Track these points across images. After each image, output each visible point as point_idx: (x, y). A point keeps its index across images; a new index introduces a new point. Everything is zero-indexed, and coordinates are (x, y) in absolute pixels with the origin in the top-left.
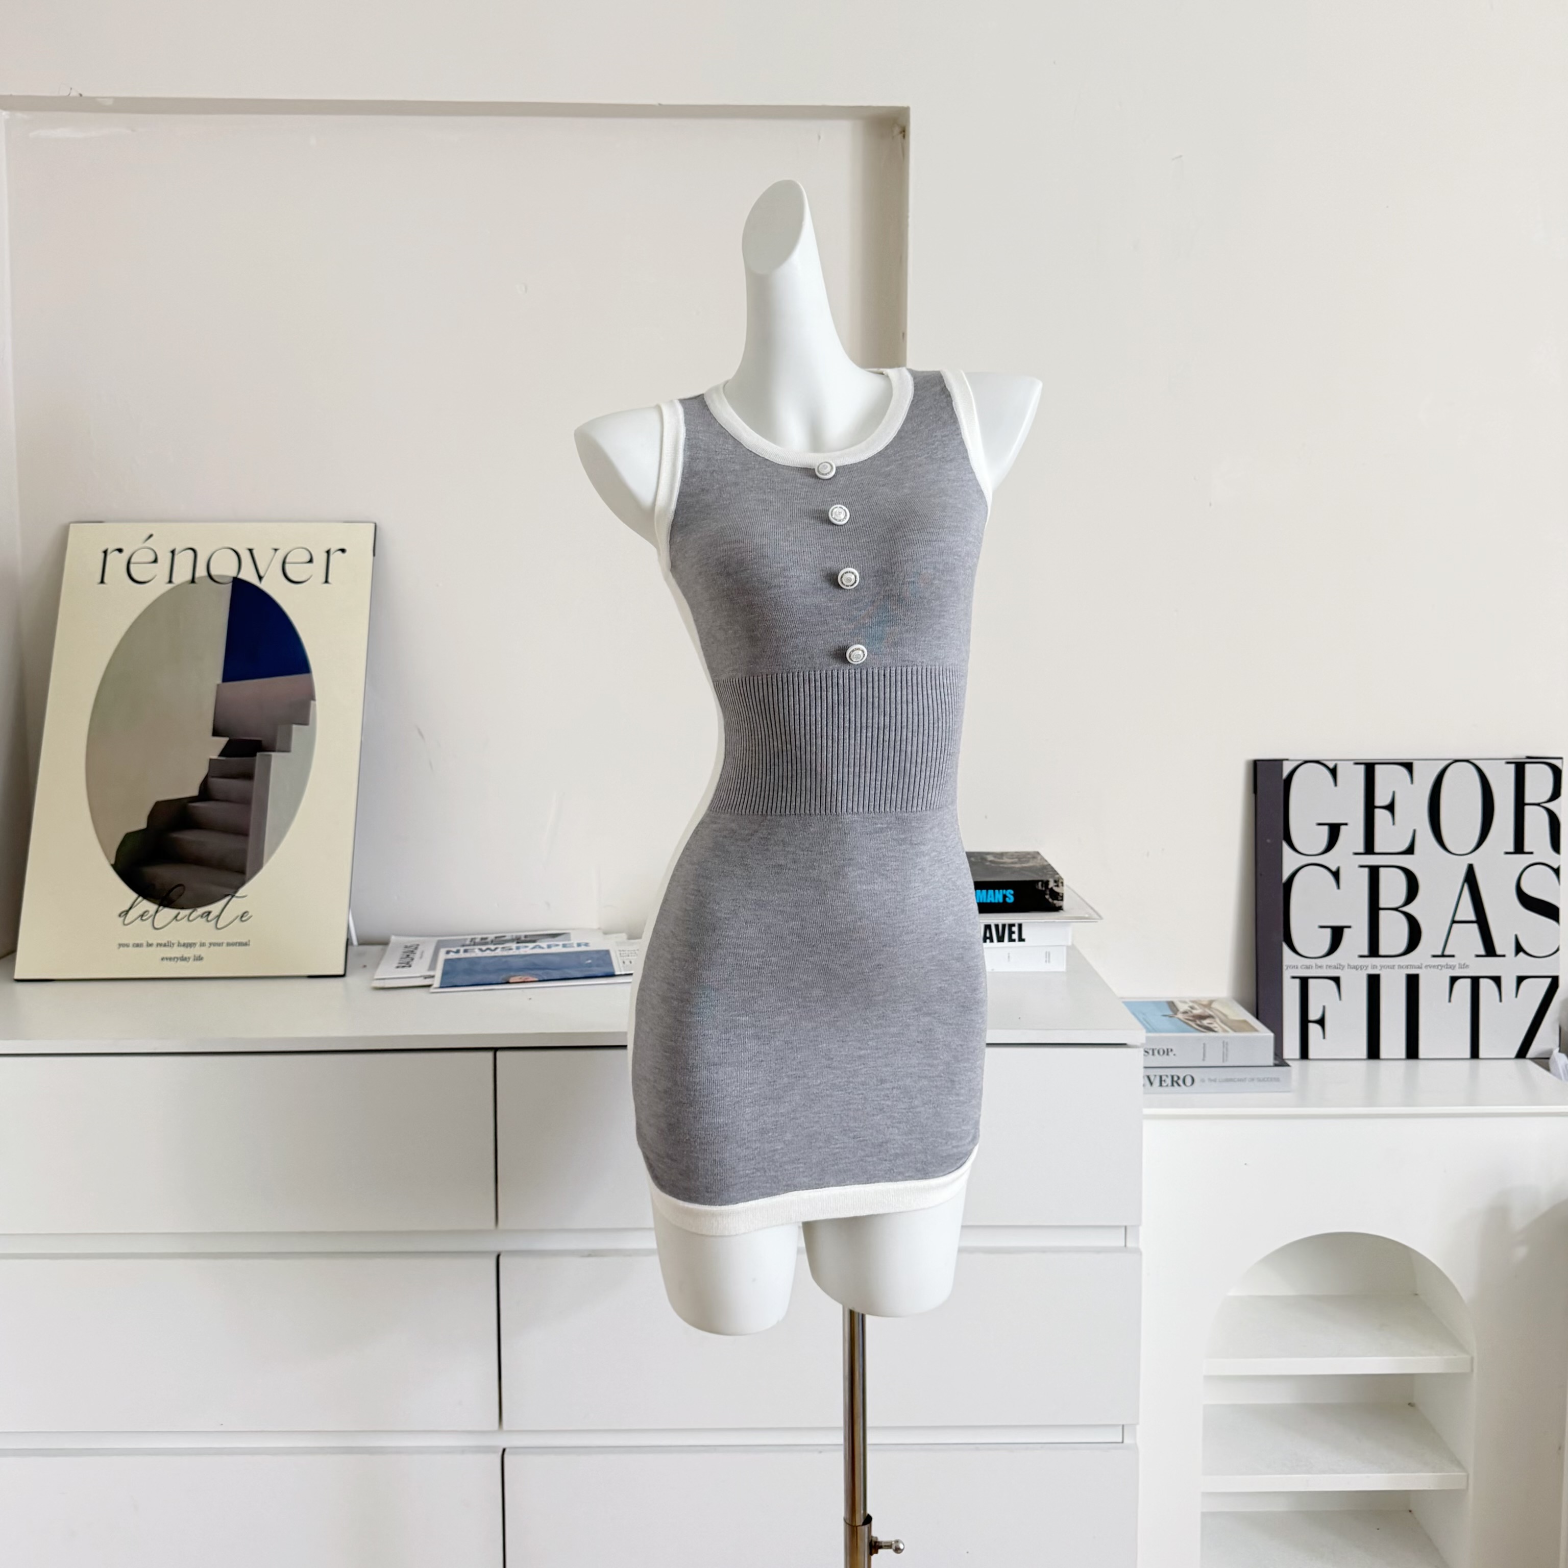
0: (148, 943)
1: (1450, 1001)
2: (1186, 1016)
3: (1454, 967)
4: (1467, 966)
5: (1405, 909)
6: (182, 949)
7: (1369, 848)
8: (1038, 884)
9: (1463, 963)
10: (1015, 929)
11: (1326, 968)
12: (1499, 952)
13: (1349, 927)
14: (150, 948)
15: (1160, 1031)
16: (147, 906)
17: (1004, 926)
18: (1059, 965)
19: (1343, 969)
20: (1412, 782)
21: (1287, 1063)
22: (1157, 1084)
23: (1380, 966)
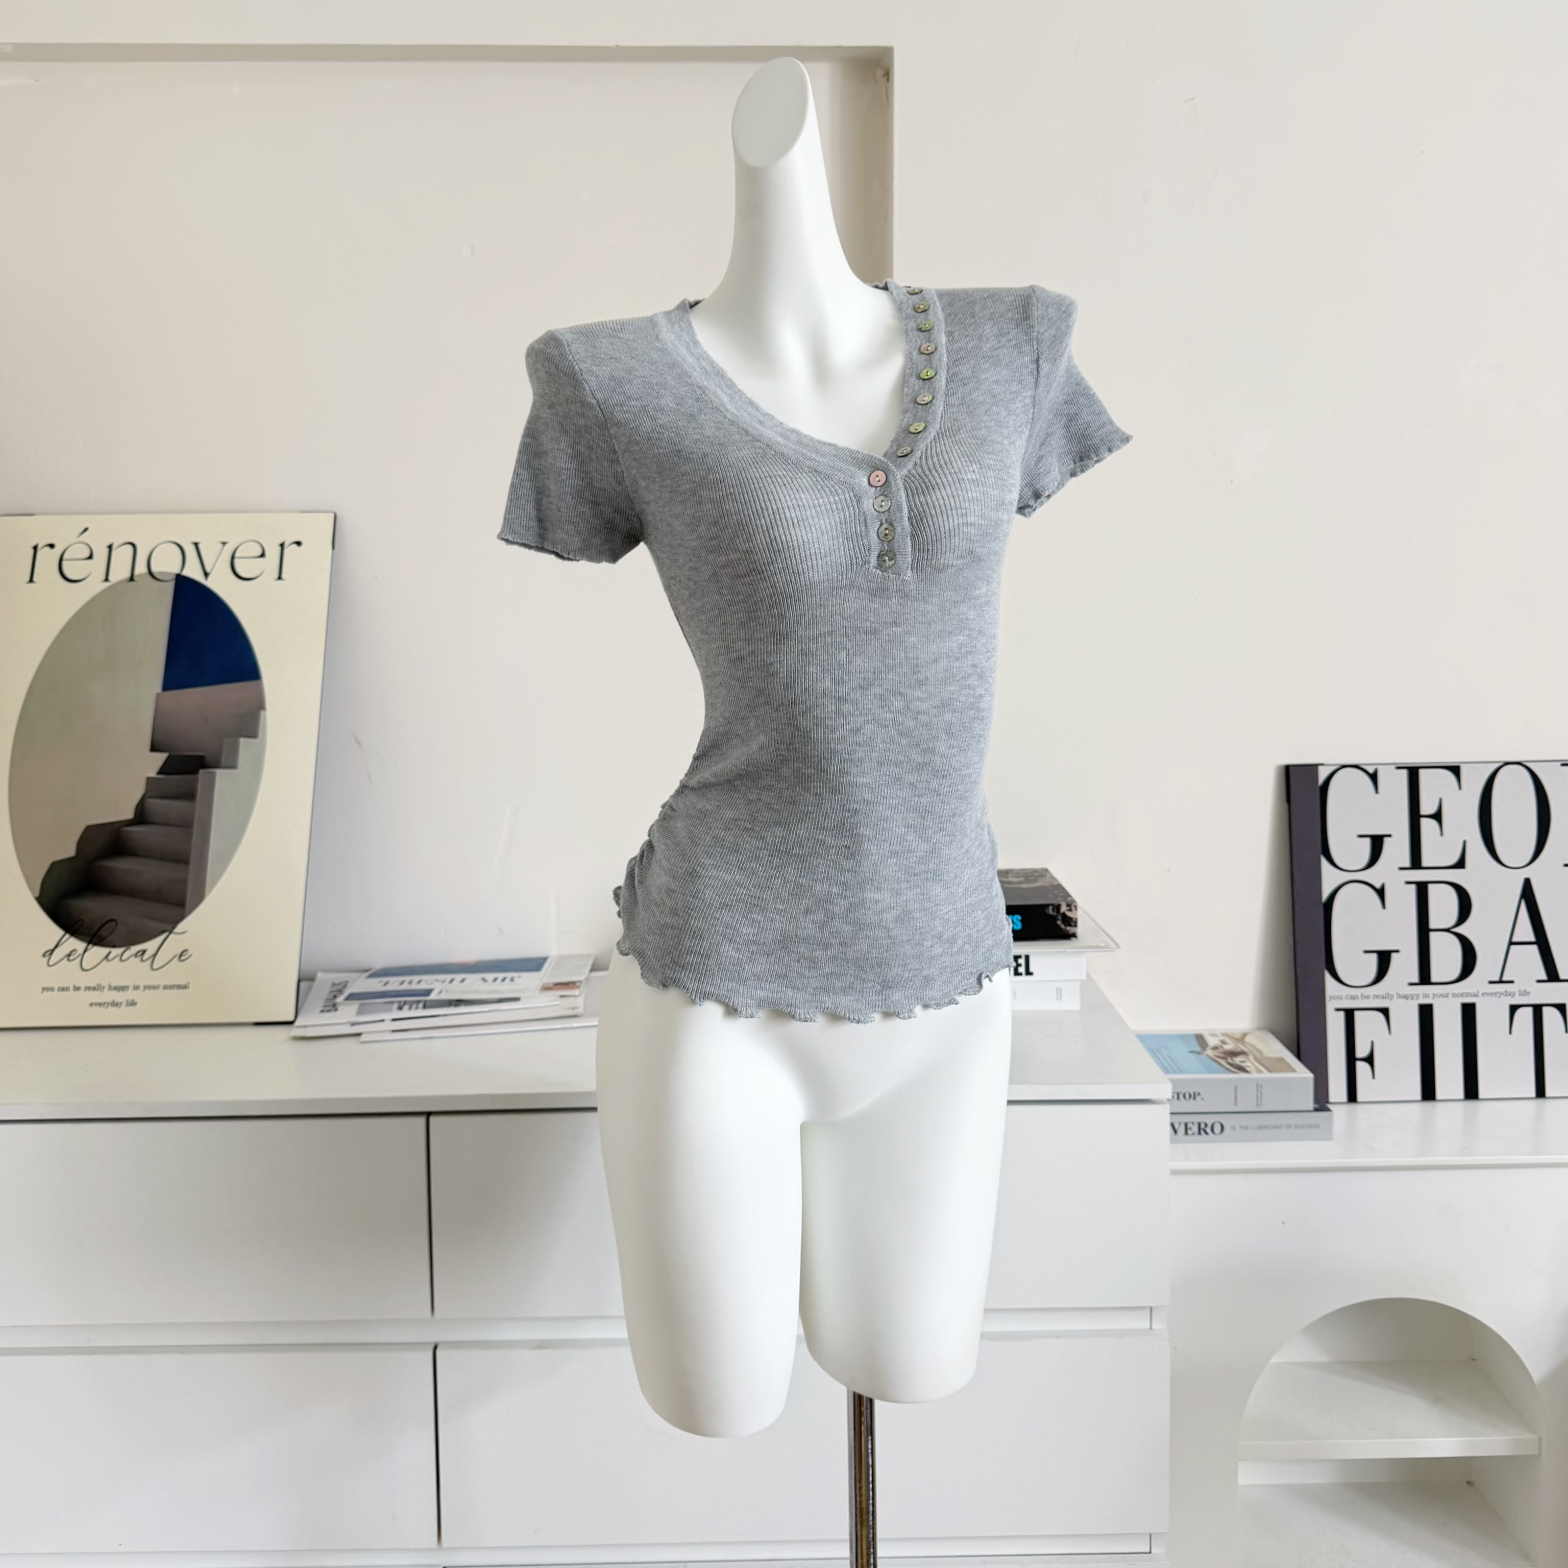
0: (75, 986)
1: (1510, 1032)
2: (1216, 1053)
3: (1515, 994)
4: (1528, 993)
5: (1457, 930)
6: (114, 993)
7: (1416, 862)
8: (1048, 908)
9: (1523, 990)
10: (1022, 961)
11: (1374, 998)
12: (1562, 977)
13: (1397, 951)
14: (77, 992)
15: (1186, 1072)
16: (74, 944)
18: (1072, 1003)
19: (1391, 999)
20: (1460, 788)
21: (1330, 1106)
22: (1181, 1130)
23: (1432, 994)
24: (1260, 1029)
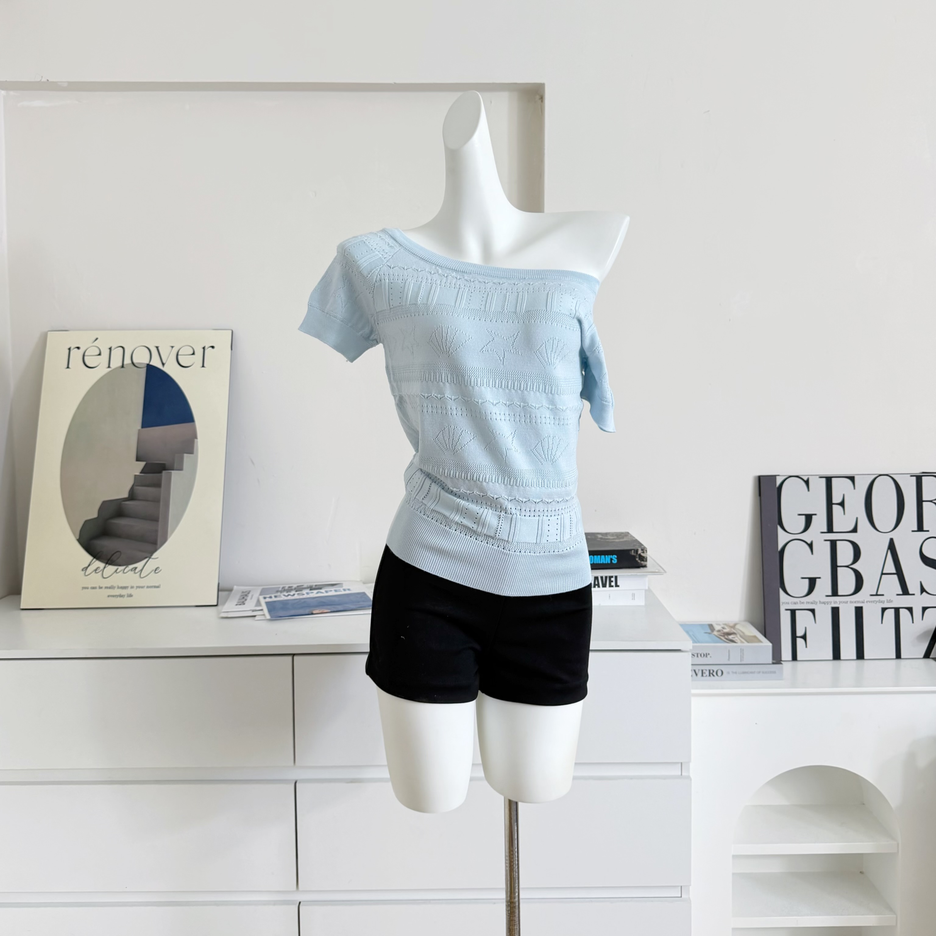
0: (99, 586)
1: (882, 623)
2: (719, 633)
3: (884, 602)
4: (892, 601)
5: (853, 566)
6: (120, 590)
7: (830, 530)
8: (631, 552)
9: (889, 600)
10: (613, 579)
11: (806, 604)
12: (910, 592)
13: (820, 578)
14: (101, 590)
15: (702, 642)
16: (99, 564)
17: (606, 577)
18: (640, 601)
19: (816, 604)
20: (854, 488)
21: (782, 662)
22: (700, 674)
23: (839, 602)
24: (745, 621)
